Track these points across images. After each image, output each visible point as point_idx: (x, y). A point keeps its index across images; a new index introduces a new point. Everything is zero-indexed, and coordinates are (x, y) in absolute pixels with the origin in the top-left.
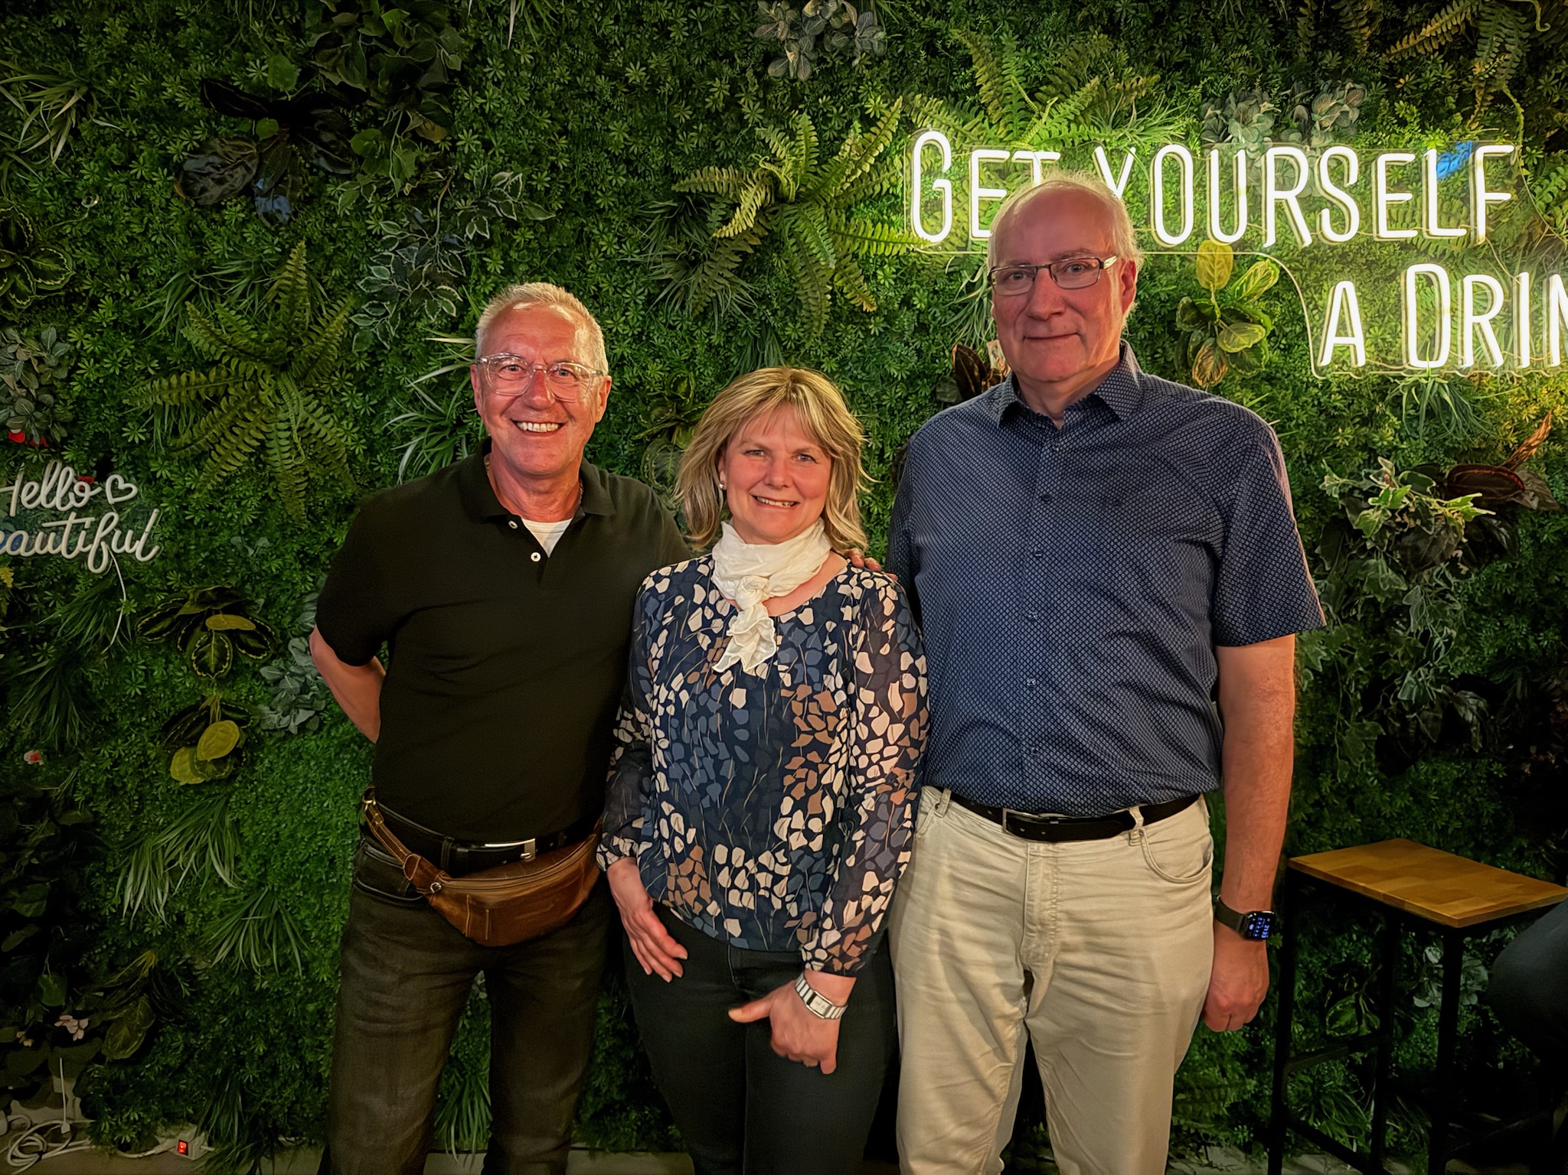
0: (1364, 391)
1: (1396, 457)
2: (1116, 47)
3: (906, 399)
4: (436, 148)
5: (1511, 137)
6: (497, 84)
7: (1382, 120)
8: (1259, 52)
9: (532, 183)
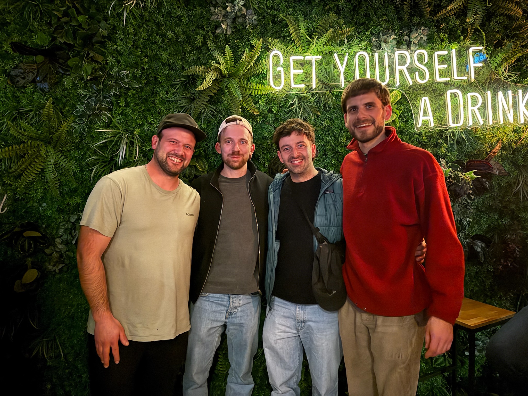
0: (434, 135)
1: (447, 158)
2: (339, 18)
3: (272, 145)
4: (101, 64)
5: (482, 44)
6: (121, 40)
7: (436, 40)
8: (391, 18)
9: (135, 74)
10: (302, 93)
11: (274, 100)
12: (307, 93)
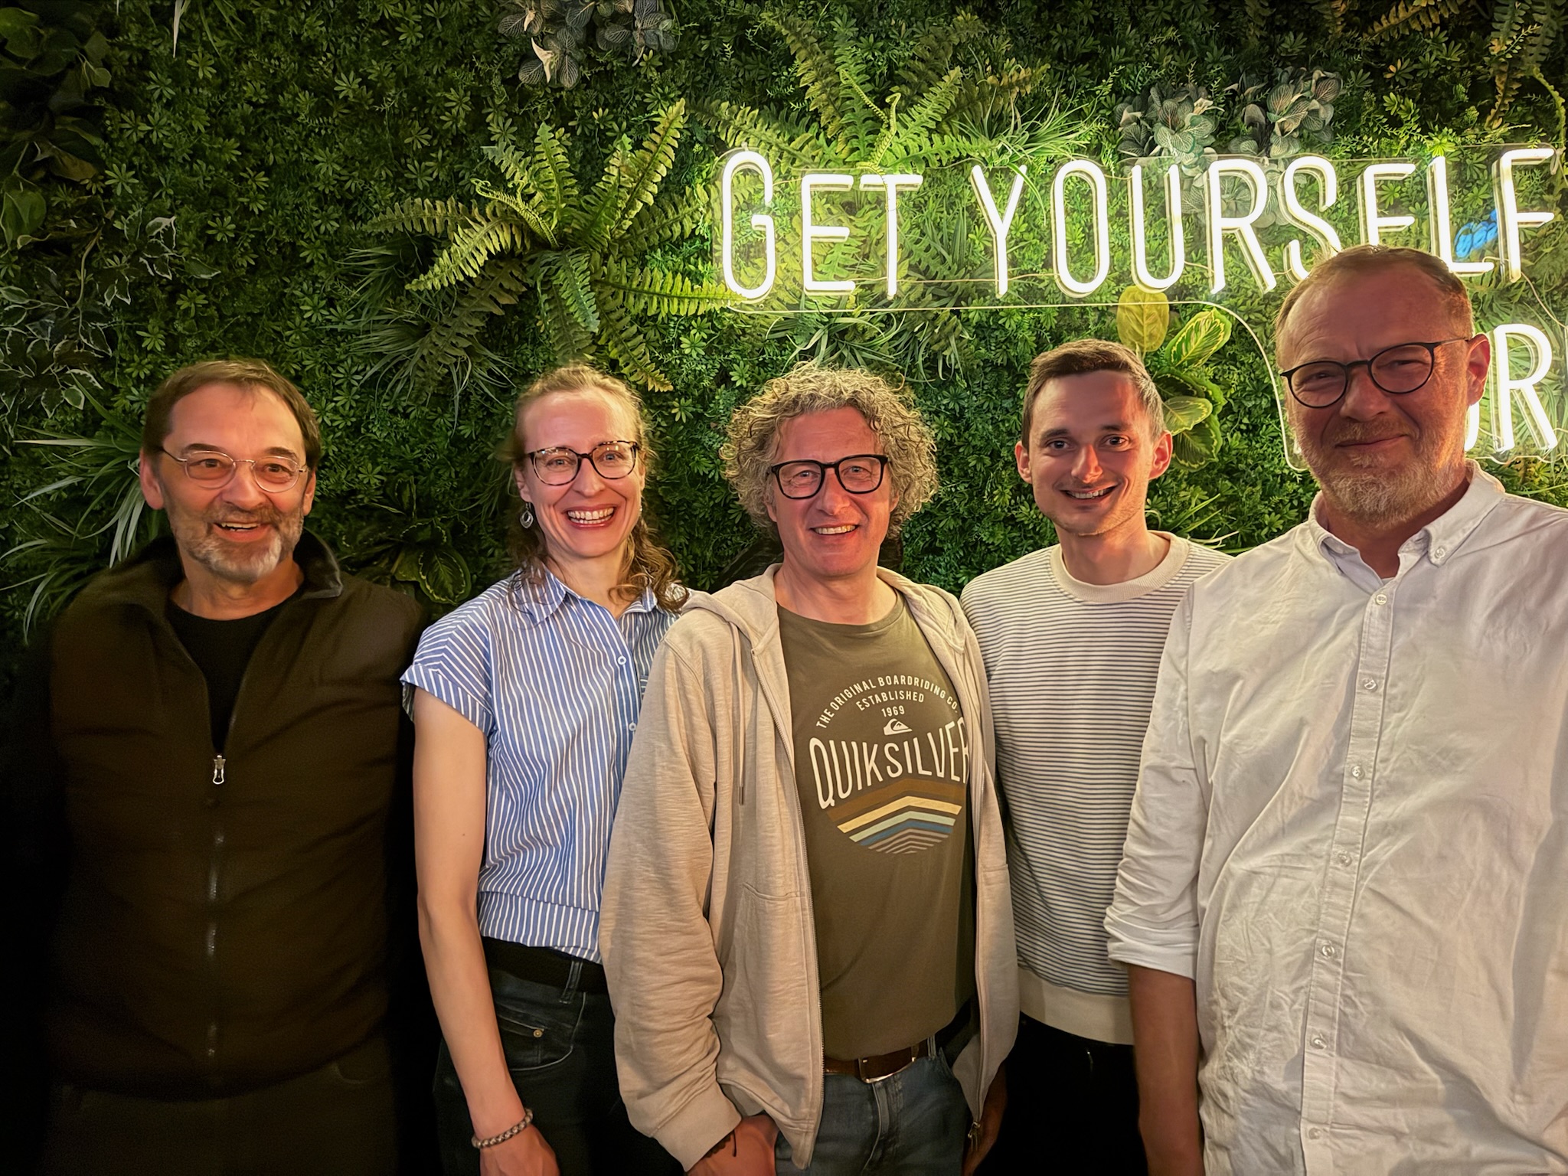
2: (993, 32)
4: (85, 191)
5: (1550, 138)
7: (1368, 120)
8: (1194, 36)
9: (210, 232)
10: (845, 315)
11: (739, 336)
12: (862, 314)
